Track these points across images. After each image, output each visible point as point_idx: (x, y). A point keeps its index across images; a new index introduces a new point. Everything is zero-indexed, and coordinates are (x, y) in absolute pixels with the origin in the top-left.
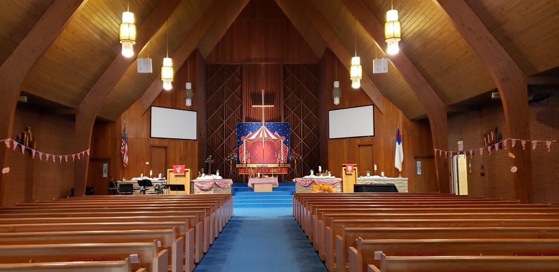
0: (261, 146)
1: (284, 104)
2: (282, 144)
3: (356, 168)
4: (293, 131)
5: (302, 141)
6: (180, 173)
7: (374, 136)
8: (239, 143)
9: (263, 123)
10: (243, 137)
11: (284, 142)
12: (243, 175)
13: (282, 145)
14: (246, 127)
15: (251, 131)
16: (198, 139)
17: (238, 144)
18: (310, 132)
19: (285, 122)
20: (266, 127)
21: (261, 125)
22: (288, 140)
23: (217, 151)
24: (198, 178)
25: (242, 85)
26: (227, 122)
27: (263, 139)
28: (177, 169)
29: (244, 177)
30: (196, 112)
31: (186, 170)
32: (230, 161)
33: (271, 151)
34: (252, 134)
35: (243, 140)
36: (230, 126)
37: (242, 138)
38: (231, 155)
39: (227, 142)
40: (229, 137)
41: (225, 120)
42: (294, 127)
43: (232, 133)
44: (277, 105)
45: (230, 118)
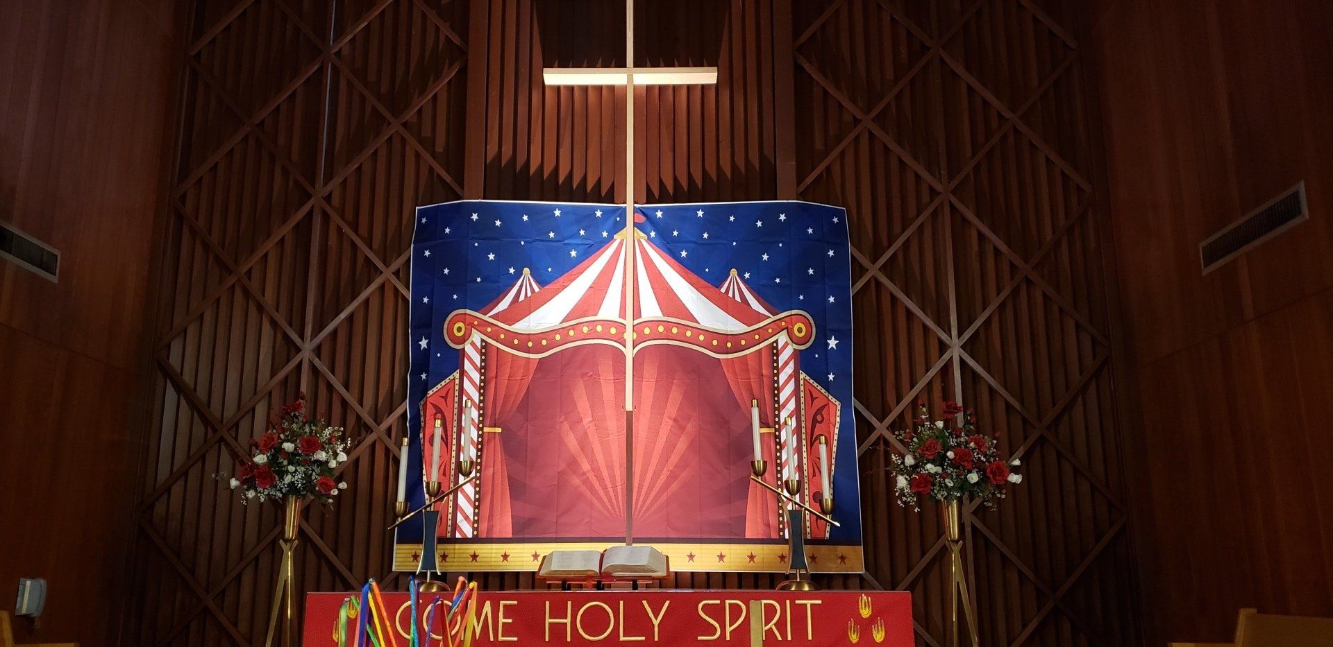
0: (607, 392)
1: (798, 68)
2: (790, 369)
4: (874, 271)
5: (956, 352)
8: (423, 361)
9: (630, 206)
10: (463, 318)
11: (804, 361)
13: (783, 378)
15: (526, 271)
17: (416, 374)
18: (1020, 276)
19: (801, 196)
20: (650, 239)
21: (611, 221)
22: (832, 343)
26: (336, 200)
27: (629, 336)
33: (690, 427)
34: (536, 289)
35: (463, 340)
36: (363, 230)
37: (455, 324)
39: (325, 351)
40: (351, 317)
41: (325, 184)
42: (884, 239)
43: (374, 286)
44: (737, 72)
45: (367, 168)
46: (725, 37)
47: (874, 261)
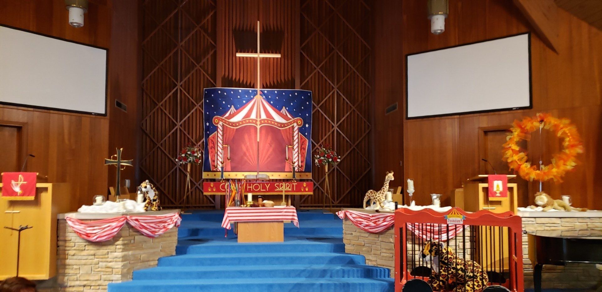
0: (253, 136)
1: (301, 53)
2: (297, 132)
3: (514, 186)
4: (318, 108)
5: (336, 128)
6: (23, 195)
7: (531, 107)
8: (208, 128)
9: (259, 89)
11: (300, 130)
12: (216, 197)
13: (295, 134)
14: (224, 98)
15: (233, 106)
16: (108, 114)
17: (206, 132)
18: (352, 109)
19: (301, 88)
20: (263, 98)
21: (253, 94)
22: (307, 126)
23: (162, 144)
24: (84, 209)
25: (215, 13)
26: (183, 86)
27: (258, 123)
28: (13, 182)
29: (218, 200)
30: (105, 51)
31: (39, 185)
32: (186, 165)
33: (273, 146)
34: (235, 111)
35: (218, 124)
36: (191, 94)
37: (215, 119)
38: (189, 153)
39: (183, 126)
40: (189, 117)
41: (180, 82)
42: (321, 99)
43: (194, 109)
44: (286, 54)
45: (191, 78)
46: (283, 44)
47: (318, 105)
